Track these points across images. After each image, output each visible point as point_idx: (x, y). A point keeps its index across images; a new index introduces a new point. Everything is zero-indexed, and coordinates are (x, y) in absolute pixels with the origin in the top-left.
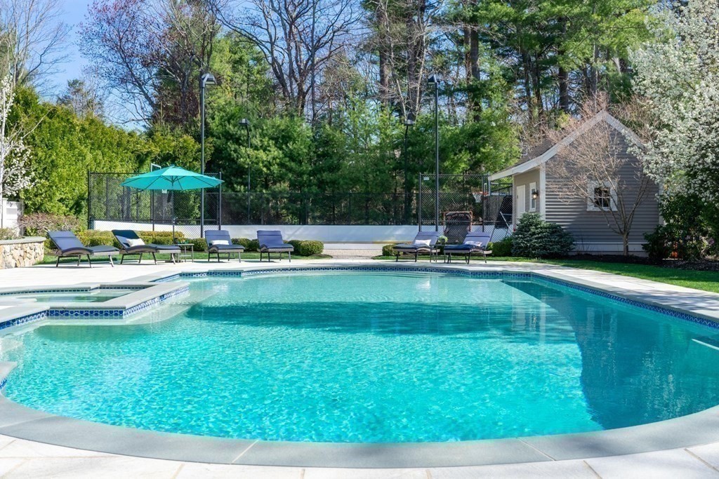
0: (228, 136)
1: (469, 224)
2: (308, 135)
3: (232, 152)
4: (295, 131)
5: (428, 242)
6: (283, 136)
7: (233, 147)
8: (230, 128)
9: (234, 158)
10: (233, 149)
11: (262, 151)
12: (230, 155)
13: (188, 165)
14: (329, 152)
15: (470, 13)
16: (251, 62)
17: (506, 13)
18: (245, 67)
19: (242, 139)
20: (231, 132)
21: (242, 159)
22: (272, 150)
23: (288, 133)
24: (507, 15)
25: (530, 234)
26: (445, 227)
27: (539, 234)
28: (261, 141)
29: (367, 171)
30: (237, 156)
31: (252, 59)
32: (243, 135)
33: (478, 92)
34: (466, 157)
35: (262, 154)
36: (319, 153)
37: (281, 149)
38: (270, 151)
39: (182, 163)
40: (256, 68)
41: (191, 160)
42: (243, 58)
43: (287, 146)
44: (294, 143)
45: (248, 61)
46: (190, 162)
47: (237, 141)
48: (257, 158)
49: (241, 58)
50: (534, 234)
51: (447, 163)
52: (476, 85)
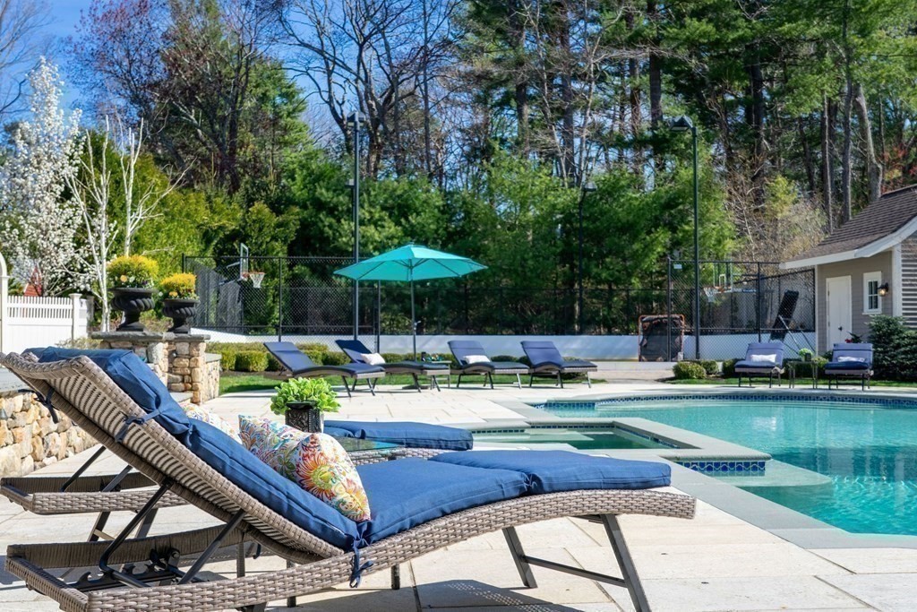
0: (320, 205)
1: (678, 333)
2: (437, 204)
3: (327, 229)
4: (417, 198)
5: (772, 358)
6: (399, 204)
7: (328, 220)
8: (323, 193)
9: (328, 237)
10: (327, 224)
11: (373, 227)
12: (322, 232)
13: (264, 246)
14: (466, 228)
15: (655, 32)
16: (278, 101)
17: (704, 33)
18: (270, 108)
19: (340, 208)
20: (323, 199)
21: (344, 239)
22: (386, 224)
23: (407, 200)
24: (704, 34)
25: (893, 347)
26: (642, 337)
27: (906, 346)
28: (370, 213)
29: (526, 256)
30: (334, 234)
31: (280, 95)
32: (341, 202)
33: (666, 145)
34: (663, 237)
35: (371, 230)
36: (450, 229)
37: (398, 223)
38: (383, 227)
39: (256, 243)
40: (285, 107)
41: (268, 240)
42: (268, 93)
43: (407, 219)
44: (418, 214)
45: (274, 99)
46: (267, 243)
47: (332, 211)
48: (363, 237)
49: (264, 94)
50: (898, 346)
51: (636, 246)
52: (664, 135)
